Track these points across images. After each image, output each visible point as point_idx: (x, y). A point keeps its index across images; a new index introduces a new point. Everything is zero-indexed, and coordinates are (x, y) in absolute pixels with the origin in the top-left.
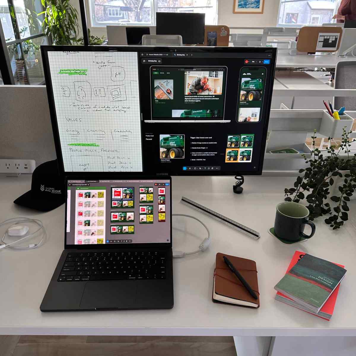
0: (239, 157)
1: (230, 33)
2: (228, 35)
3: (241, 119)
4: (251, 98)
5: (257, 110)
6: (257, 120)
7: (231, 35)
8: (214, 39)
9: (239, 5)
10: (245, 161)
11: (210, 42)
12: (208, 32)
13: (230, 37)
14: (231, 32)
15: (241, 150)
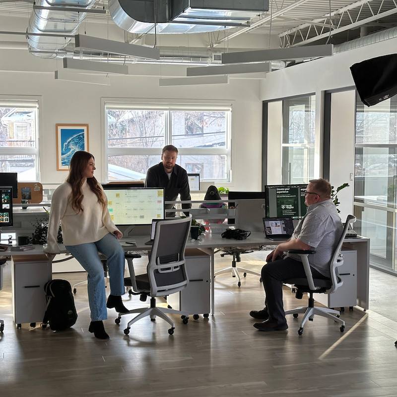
0: (4, 220)
1: (43, 189)
2: (42, 190)
3: (3, 208)
4: (6, 201)
5: (8, 205)
6: (9, 208)
7: (44, 190)
8: (28, 193)
9: (63, 163)
10: (6, 222)
11: (25, 197)
12: (22, 188)
13: (43, 191)
14: (44, 187)
15: (4, 218)
